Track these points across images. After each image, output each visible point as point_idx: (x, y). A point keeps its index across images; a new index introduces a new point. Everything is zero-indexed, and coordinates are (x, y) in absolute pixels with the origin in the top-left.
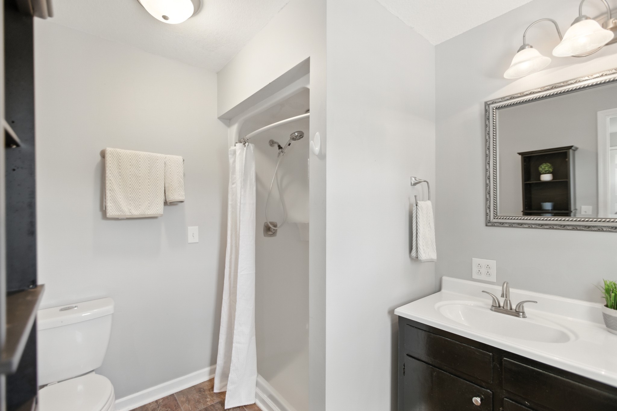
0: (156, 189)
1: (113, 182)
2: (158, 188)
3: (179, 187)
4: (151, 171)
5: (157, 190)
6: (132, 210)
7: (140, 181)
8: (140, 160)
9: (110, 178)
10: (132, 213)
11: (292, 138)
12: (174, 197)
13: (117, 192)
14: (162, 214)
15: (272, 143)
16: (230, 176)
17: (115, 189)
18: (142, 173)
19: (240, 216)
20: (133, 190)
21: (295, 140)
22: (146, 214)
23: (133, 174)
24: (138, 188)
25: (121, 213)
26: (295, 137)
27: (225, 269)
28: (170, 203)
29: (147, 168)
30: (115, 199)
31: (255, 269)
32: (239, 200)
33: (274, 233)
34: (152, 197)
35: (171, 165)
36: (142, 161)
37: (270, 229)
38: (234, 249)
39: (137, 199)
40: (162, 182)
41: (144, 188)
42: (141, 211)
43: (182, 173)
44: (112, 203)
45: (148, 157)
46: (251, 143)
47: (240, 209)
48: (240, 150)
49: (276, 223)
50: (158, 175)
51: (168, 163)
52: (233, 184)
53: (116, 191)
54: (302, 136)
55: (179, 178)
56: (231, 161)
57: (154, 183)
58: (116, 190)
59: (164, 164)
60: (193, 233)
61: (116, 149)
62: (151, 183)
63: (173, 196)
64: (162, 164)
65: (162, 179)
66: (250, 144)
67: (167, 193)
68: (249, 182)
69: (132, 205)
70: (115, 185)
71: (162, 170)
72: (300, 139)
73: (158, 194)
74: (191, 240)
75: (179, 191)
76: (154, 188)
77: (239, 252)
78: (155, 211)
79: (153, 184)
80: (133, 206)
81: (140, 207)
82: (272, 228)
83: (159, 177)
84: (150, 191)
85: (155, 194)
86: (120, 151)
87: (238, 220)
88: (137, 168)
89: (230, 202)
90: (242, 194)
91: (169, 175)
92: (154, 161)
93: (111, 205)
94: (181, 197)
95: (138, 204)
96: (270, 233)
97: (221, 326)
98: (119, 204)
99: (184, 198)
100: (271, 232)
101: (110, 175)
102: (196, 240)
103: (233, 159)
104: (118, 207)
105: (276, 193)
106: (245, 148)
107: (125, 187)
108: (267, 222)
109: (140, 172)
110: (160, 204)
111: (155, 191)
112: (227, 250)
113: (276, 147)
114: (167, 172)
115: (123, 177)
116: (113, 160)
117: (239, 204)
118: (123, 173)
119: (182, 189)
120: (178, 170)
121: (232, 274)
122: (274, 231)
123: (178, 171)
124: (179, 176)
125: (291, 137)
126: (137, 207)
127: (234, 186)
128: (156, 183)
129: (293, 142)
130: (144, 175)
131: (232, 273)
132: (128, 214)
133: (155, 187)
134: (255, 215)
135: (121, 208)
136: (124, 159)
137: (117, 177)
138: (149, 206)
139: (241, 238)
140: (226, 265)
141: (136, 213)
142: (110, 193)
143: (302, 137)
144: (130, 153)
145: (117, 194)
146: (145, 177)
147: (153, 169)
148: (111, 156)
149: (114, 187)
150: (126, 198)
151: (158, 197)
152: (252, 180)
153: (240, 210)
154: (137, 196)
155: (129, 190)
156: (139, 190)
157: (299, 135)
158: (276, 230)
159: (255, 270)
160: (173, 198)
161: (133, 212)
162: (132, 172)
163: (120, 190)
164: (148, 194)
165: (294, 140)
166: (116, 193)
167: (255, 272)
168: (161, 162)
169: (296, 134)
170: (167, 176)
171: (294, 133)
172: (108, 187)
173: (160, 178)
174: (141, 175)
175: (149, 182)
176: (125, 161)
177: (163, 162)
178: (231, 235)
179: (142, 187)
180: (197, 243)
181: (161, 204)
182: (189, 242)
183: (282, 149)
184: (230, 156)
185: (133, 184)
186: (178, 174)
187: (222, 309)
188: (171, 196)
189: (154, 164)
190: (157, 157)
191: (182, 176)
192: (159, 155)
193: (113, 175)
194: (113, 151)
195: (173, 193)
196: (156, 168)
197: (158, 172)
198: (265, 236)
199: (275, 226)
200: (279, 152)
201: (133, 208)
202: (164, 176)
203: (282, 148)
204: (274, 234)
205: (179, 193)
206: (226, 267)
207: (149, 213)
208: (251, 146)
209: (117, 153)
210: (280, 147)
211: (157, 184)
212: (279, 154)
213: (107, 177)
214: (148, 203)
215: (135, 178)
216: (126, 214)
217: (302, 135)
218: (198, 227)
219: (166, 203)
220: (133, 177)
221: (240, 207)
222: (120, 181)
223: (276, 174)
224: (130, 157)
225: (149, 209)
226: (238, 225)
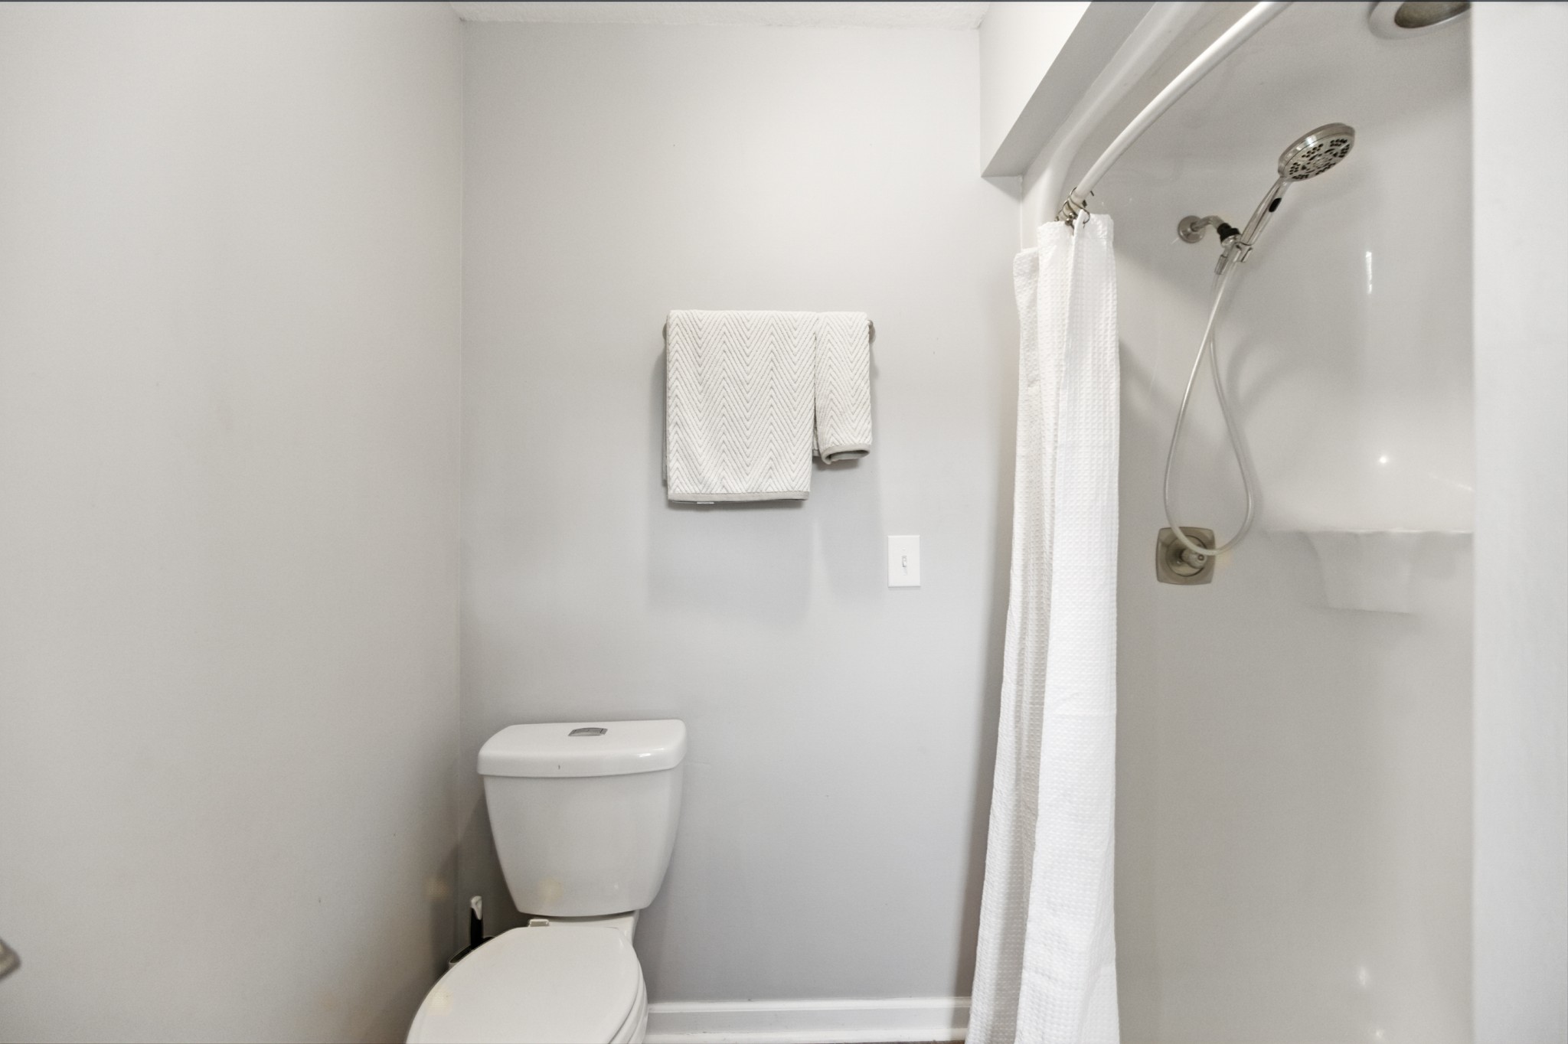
0: (791, 417)
1: (683, 401)
2: (795, 413)
3: (856, 406)
4: (777, 365)
5: (792, 419)
6: (729, 481)
7: (748, 396)
8: (748, 334)
9: (677, 391)
10: (729, 489)
11: (1288, 168)
12: (840, 437)
13: (692, 429)
14: (805, 490)
15: (1191, 228)
16: (1022, 357)
17: (688, 420)
18: (753, 371)
19: (1053, 494)
20: (731, 423)
21: (1306, 177)
22: (764, 491)
23: (732, 377)
24: (743, 416)
25: (701, 487)
26: (1306, 159)
27: (1004, 685)
28: (830, 457)
29: (766, 356)
30: (688, 447)
31: (1114, 700)
32: (1049, 436)
33: (1202, 569)
34: (780, 442)
35: (832, 340)
36: (753, 336)
37: (1185, 554)
38: (1033, 615)
39: (740, 448)
40: (805, 396)
41: (759, 415)
42: (750, 483)
43: (864, 364)
44: (681, 461)
45: (770, 324)
46: (1098, 212)
47: (1054, 466)
48: (1055, 246)
49: (1211, 532)
50: (795, 373)
51: (825, 334)
52: (1031, 383)
53: (691, 426)
54: (1343, 146)
55: (856, 377)
56: (1022, 300)
57: (785, 398)
58: (689, 423)
59: (813, 339)
60: (904, 557)
61: (692, 311)
62: (777, 401)
63: (836, 435)
64: (808, 339)
65: (806, 385)
66: (1092, 216)
67: (819, 428)
68: (1090, 361)
69: (729, 464)
70: (688, 411)
71: (807, 358)
72: (1328, 166)
73: (795, 431)
74: (896, 576)
75: (854, 417)
76: (784, 414)
77: (1048, 629)
78: (785, 481)
79: (782, 401)
80: (731, 468)
81: (747, 469)
82: (1191, 551)
83: (799, 380)
84: (774, 422)
85: (789, 430)
86: (702, 314)
87: (1047, 509)
88: (740, 356)
89: (1020, 450)
90: (1061, 410)
91: (826, 371)
92: (784, 332)
93: (677, 465)
94: (859, 438)
95: (743, 463)
96: (1185, 570)
97: (985, 883)
98: (696, 463)
99: (868, 440)
100: (1189, 564)
101: (677, 383)
102: (913, 577)
103: (1032, 292)
104: (695, 470)
105: (1209, 418)
106: (1074, 238)
107: (711, 416)
108: (1170, 528)
109: (748, 369)
110: (801, 460)
111: (789, 422)
112: (1008, 617)
113: (1212, 234)
114: (820, 364)
115: (706, 387)
116: (685, 342)
117: (1049, 449)
118: (708, 376)
119: (863, 411)
120: (851, 353)
121: (1026, 707)
122: (1199, 563)
123: (852, 358)
124: (855, 371)
125: (1283, 165)
126: (742, 470)
127: (1034, 390)
128: (791, 398)
129: (1293, 192)
130: (759, 377)
131: (1024, 705)
132: (717, 492)
133: (787, 410)
134: (1116, 491)
135: (700, 475)
136: (710, 336)
137: (694, 387)
138: (771, 468)
139: (1056, 577)
140: (1005, 670)
141: (739, 488)
142: (676, 432)
143: (1344, 152)
144: (725, 316)
145: (691, 436)
146: (761, 383)
147: (783, 358)
148: (680, 332)
149: (685, 414)
150: (714, 445)
151: (795, 440)
152: (1105, 360)
153: (1054, 472)
154: (740, 439)
155: (721, 423)
156: (745, 421)
157: (1327, 143)
158: (1211, 558)
159: (1114, 706)
160: (836, 441)
161: (731, 485)
162: (728, 371)
163: (700, 424)
164: (768, 431)
165: (1301, 177)
166: (688, 430)
167: (1114, 712)
168: (805, 336)
169: (1311, 142)
170: (821, 375)
171: (1302, 140)
172: (672, 417)
173: (802, 384)
174: (750, 377)
175: (771, 396)
176: (713, 339)
177: (811, 334)
178: (1025, 567)
179: (755, 413)
180: (918, 587)
181: (803, 461)
182: (892, 583)
183: (1238, 237)
184: (1018, 281)
185: (732, 405)
186: (852, 366)
187: (991, 822)
188: (830, 435)
189: (785, 342)
190: (793, 321)
191: (865, 372)
192: (798, 314)
193: (683, 384)
194: (686, 316)
195: (835, 425)
196: (791, 353)
197: (797, 366)
198: (1160, 579)
199: (1207, 542)
200: (1221, 251)
201: (730, 474)
202: (812, 375)
203: (1235, 232)
204: (1202, 573)
205: (854, 425)
206: (1004, 680)
207: (770, 489)
208: (1099, 222)
209: (692, 319)
210: (1225, 231)
211: (793, 401)
212: (1224, 259)
213: (669, 389)
214: (768, 458)
215: (737, 388)
216: (713, 492)
217: (1344, 141)
218: (918, 536)
219: (817, 460)
220: (730, 384)
221: (1055, 460)
222: (700, 397)
223: (1212, 338)
224: (724, 329)
225: (770, 477)
226: (1047, 526)
